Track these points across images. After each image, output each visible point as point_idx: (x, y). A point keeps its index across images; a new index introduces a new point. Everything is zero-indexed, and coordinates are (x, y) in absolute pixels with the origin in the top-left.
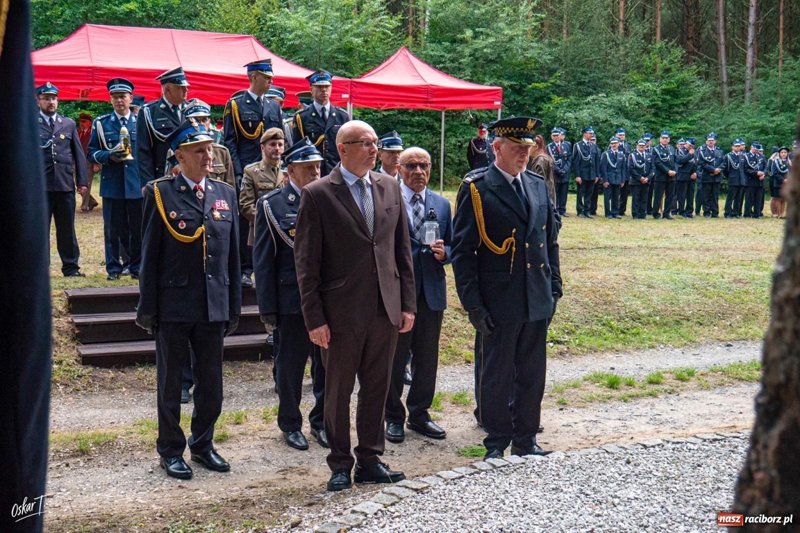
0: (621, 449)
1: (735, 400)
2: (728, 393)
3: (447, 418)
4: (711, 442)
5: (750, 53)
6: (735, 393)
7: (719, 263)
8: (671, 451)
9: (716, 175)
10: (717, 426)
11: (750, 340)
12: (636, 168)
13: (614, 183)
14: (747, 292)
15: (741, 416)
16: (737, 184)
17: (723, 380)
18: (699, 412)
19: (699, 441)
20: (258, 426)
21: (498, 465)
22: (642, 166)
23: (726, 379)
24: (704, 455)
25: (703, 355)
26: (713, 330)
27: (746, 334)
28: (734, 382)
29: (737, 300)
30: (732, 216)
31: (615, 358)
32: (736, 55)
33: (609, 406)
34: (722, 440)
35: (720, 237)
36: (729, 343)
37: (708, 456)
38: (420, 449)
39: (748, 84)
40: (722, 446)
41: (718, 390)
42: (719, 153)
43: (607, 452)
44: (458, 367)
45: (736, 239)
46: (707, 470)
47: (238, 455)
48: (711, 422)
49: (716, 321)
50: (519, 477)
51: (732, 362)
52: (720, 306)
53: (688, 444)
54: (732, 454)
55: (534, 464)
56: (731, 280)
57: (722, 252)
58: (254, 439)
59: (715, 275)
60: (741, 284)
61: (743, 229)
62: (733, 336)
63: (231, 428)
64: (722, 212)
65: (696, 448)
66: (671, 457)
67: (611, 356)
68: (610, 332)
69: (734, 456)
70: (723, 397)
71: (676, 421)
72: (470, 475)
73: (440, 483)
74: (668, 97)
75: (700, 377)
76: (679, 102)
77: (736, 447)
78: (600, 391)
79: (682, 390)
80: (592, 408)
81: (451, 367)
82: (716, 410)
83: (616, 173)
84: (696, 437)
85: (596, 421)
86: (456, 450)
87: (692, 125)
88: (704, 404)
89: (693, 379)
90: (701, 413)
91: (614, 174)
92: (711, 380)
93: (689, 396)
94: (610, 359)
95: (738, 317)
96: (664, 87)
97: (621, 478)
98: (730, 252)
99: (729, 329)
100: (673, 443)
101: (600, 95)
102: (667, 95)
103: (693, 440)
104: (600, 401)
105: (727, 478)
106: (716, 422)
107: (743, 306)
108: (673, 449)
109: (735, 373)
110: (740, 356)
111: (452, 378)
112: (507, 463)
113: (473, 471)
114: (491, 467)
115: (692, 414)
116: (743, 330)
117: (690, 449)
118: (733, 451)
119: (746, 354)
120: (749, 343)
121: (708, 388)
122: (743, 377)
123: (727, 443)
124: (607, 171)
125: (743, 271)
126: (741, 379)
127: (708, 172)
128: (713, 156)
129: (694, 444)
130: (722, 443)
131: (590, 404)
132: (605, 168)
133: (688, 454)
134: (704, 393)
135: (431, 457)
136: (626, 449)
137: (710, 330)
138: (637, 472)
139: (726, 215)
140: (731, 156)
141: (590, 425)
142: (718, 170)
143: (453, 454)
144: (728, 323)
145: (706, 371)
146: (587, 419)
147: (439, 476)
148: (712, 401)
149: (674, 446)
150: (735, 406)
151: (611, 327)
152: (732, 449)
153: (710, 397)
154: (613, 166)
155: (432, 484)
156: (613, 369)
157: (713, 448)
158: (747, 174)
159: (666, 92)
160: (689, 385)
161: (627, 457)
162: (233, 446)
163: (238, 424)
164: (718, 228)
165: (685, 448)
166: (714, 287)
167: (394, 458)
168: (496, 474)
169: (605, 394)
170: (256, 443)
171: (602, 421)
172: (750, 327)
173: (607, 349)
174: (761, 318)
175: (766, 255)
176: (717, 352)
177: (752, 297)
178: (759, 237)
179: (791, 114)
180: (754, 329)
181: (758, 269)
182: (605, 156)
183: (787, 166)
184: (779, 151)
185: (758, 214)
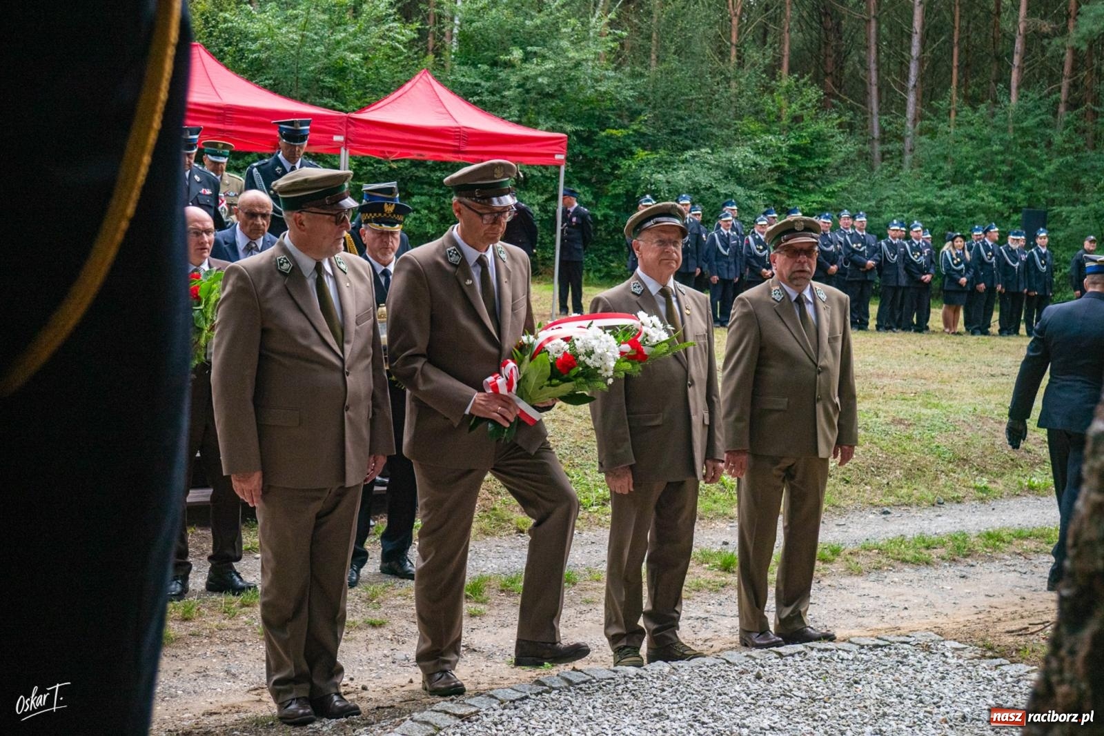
0: (748, 659)
1: (897, 590)
2: (887, 580)
3: (495, 612)
4: (871, 649)
5: (911, 98)
6: (896, 580)
7: (871, 396)
8: (817, 661)
9: (867, 271)
10: (875, 627)
11: (914, 505)
12: (755, 256)
13: (726, 277)
14: (910, 438)
15: (906, 613)
17: (880, 562)
18: (849, 606)
19: (855, 648)
20: (216, 623)
21: (576, 680)
22: (764, 253)
23: (884, 561)
24: (862, 667)
25: (850, 525)
26: (864, 491)
27: (910, 496)
28: (895, 564)
29: (897, 449)
30: (888, 329)
31: (728, 529)
32: (892, 103)
33: (723, 597)
34: (885, 646)
35: (871, 359)
36: (886, 509)
37: (868, 669)
39: (908, 143)
40: (887, 655)
41: (873, 576)
42: (871, 239)
43: (728, 662)
44: (507, 538)
45: (894, 362)
46: (867, 688)
47: (187, 666)
48: (865, 621)
49: (868, 478)
50: (606, 698)
51: (891, 536)
52: (874, 456)
53: (840, 652)
54: (900, 666)
55: (628, 680)
56: (889, 420)
57: (874, 380)
58: (212, 643)
59: (867, 412)
60: (902, 426)
61: (902, 348)
62: (892, 499)
63: (176, 627)
64: (872, 323)
65: (850, 658)
66: (817, 670)
67: (723, 525)
68: (721, 490)
69: (903, 669)
70: (880, 586)
71: (817, 619)
72: (537, 694)
73: (495, 707)
74: (798, 157)
75: (849, 557)
76: (813, 165)
77: (906, 656)
78: (710, 576)
79: (824, 575)
80: (699, 599)
81: (496, 538)
82: (871, 604)
83: (729, 263)
84: (850, 642)
85: (706, 619)
87: (831, 198)
88: (854, 595)
89: (838, 559)
90: (851, 608)
91: (726, 265)
92: (863, 562)
93: (834, 583)
94: (722, 530)
95: (898, 472)
96: (793, 142)
97: (749, 700)
98: (886, 381)
99: (886, 489)
100: (819, 650)
101: (703, 150)
102: (796, 153)
103: (846, 646)
104: (711, 590)
106: (872, 621)
107: (905, 457)
108: (820, 659)
109: (896, 552)
110: (901, 528)
111: (498, 555)
112: (588, 678)
113: (540, 689)
114: (567, 684)
115: (839, 610)
116: (904, 491)
117: (842, 659)
118: (901, 663)
119: (910, 525)
120: (914, 509)
121: (860, 573)
122: (908, 558)
123: (893, 651)
124: (716, 260)
125: (905, 408)
126: (904, 561)
127: (858, 265)
128: (863, 244)
129: (848, 652)
130: (886, 650)
131: (697, 594)
132: (713, 256)
133: (839, 665)
134: (855, 579)
135: (473, 669)
136: (754, 659)
137: (859, 491)
138: (771, 691)
139: (878, 327)
140: (887, 243)
141: (698, 624)
142: (870, 263)
143: (504, 665)
144: (885, 481)
145: (856, 548)
146: (693, 615)
147: (492, 696)
148: (866, 592)
149: (820, 655)
150: (898, 598)
151: (723, 484)
152: (900, 659)
153: (862, 585)
154: (724, 252)
155: (484, 707)
156: (726, 543)
157: (874, 657)
159: (794, 149)
160: (833, 568)
161: (757, 669)
162: (179, 652)
163: (186, 620)
164: (868, 345)
165: (835, 658)
166: (866, 430)
168: (573, 694)
169: (717, 579)
170: (215, 648)
171: (714, 618)
172: (915, 487)
173: (718, 516)
174: (929, 475)
175: (935, 386)
176: (870, 522)
177: (918, 445)
178: (925, 359)
179: (967, 187)
180: (921, 490)
181: (925, 405)
182: (713, 238)
183: (963, 260)
184: (953, 240)
185: (921, 327)
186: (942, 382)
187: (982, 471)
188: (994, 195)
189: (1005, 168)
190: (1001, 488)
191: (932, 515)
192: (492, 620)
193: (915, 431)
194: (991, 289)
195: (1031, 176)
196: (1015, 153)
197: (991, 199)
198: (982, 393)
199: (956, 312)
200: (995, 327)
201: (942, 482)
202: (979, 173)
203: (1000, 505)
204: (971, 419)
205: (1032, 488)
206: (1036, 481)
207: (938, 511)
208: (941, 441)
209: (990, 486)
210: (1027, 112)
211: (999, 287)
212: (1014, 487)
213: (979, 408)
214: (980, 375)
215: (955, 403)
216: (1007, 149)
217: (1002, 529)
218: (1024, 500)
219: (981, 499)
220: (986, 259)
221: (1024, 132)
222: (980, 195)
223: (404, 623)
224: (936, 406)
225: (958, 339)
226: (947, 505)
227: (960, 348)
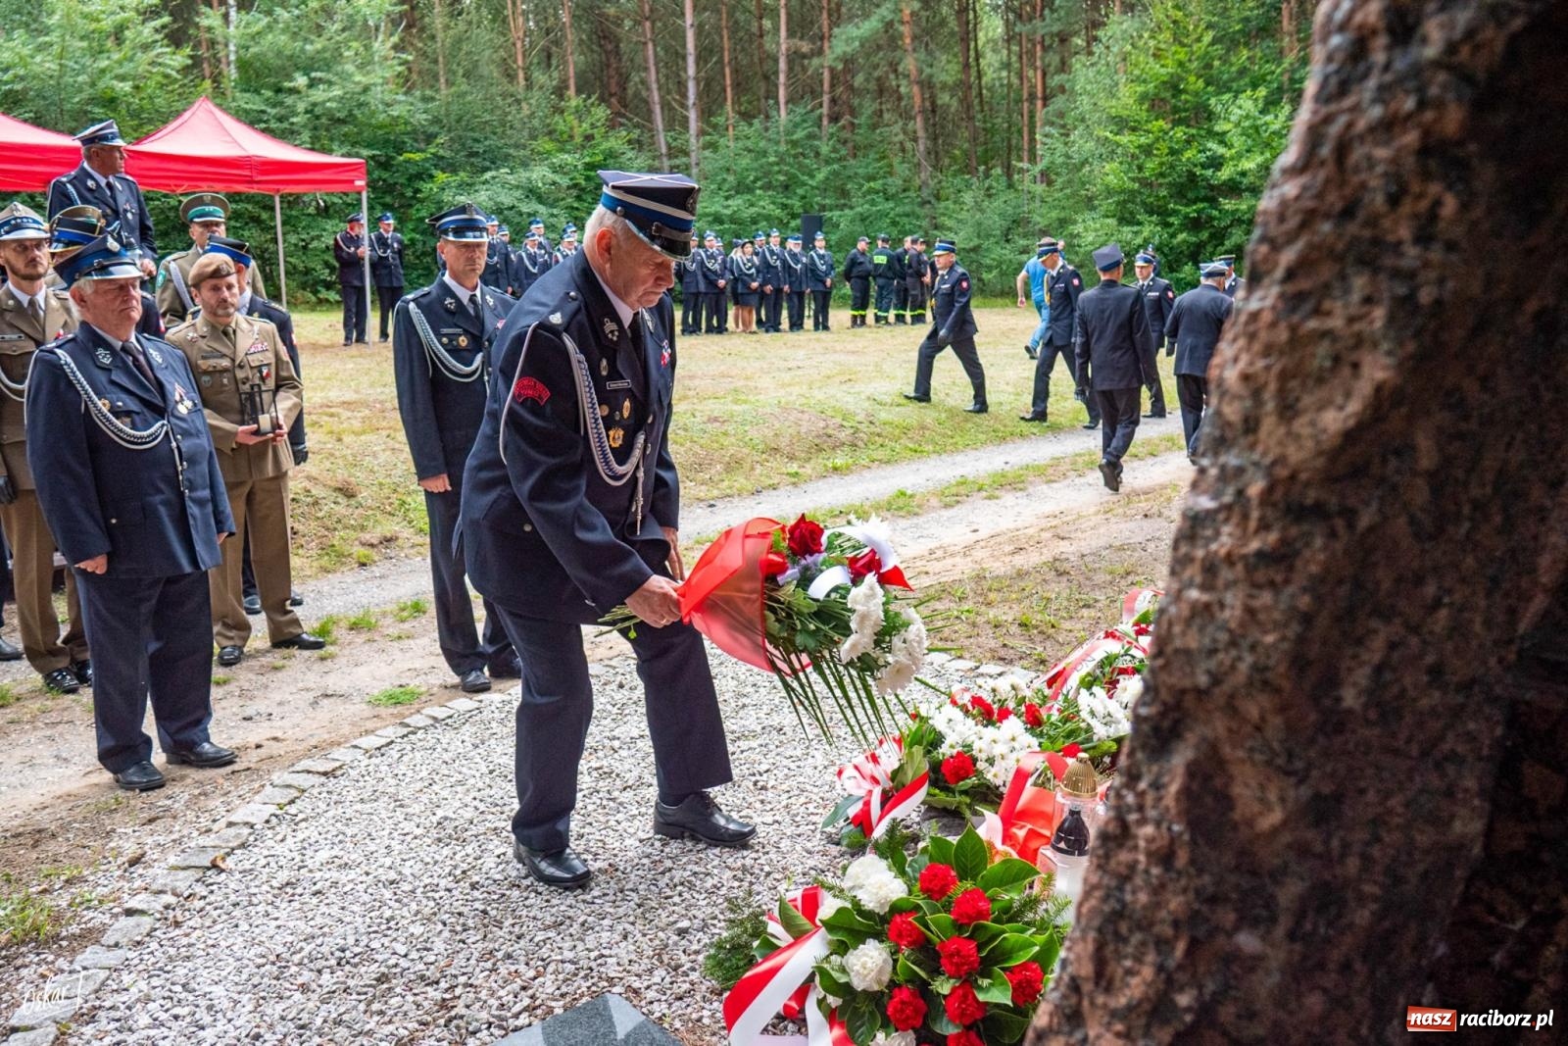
0: (608, 669)
3: (346, 652)
5: (692, 115)
11: (736, 496)
14: (725, 434)
16: (693, 290)
20: (37, 706)
21: (441, 716)
26: (690, 488)
27: (731, 488)
29: (715, 445)
30: (693, 333)
32: (675, 121)
36: (712, 502)
38: (311, 704)
39: (693, 159)
44: (348, 572)
45: (701, 364)
46: (724, 682)
47: (9, 757)
49: (692, 475)
50: (474, 729)
52: (695, 454)
55: (493, 708)
56: (705, 419)
58: (35, 729)
60: (718, 424)
61: (707, 350)
62: (716, 493)
72: (403, 737)
73: (360, 758)
81: (339, 574)
86: (367, 699)
95: (718, 466)
96: (587, 160)
97: (615, 710)
98: (697, 382)
99: (709, 483)
101: (502, 171)
105: (752, 690)
107: (723, 452)
110: (728, 518)
111: (341, 591)
112: (452, 712)
113: (405, 731)
114: (431, 722)
116: (726, 483)
120: (736, 500)
125: (718, 406)
132: (522, 275)
135: (330, 714)
136: (614, 668)
138: (635, 698)
139: (684, 331)
143: (364, 705)
147: (355, 747)
154: (533, 270)
155: (348, 760)
158: (705, 276)
161: (619, 678)
166: (686, 430)
167: (274, 724)
168: (440, 730)
170: (40, 734)
172: (734, 478)
174: (747, 466)
175: (741, 383)
176: (699, 517)
177: (733, 440)
178: (729, 359)
179: (749, 197)
180: (740, 481)
181: (736, 402)
182: (521, 258)
183: (753, 265)
184: (743, 245)
185: (721, 329)
186: (747, 378)
187: (792, 458)
188: (773, 203)
189: (782, 178)
190: (809, 472)
191: (753, 503)
192: (344, 660)
193: (730, 428)
194: (778, 291)
195: (804, 184)
196: (789, 164)
197: (772, 207)
198: (783, 386)
199: (750, 312)
200: (785, 323)
201: (758, 471)
202: (759, 184)
203: (811, 487)
204: (777, 410)
205: (835, 469)
206: (839, 462)
207: (758, 498)
208: (753, 433)
209: (800, 471)
210: (796, 126)
211: (786, 288)
212: (820, 469)
213: (783, 401)
214: (779, 369)
215: (762, 397)
216: (781, 161)
217: (816, 510)
218: (830, 480)
219: (794, 484)
220: (772, 262)
221: (794, 144)
222: (762, 203)
223: (251, 676)
224: (745, 402)
225: (754, 337)
226: (765, 492)
227: (758, 345)
